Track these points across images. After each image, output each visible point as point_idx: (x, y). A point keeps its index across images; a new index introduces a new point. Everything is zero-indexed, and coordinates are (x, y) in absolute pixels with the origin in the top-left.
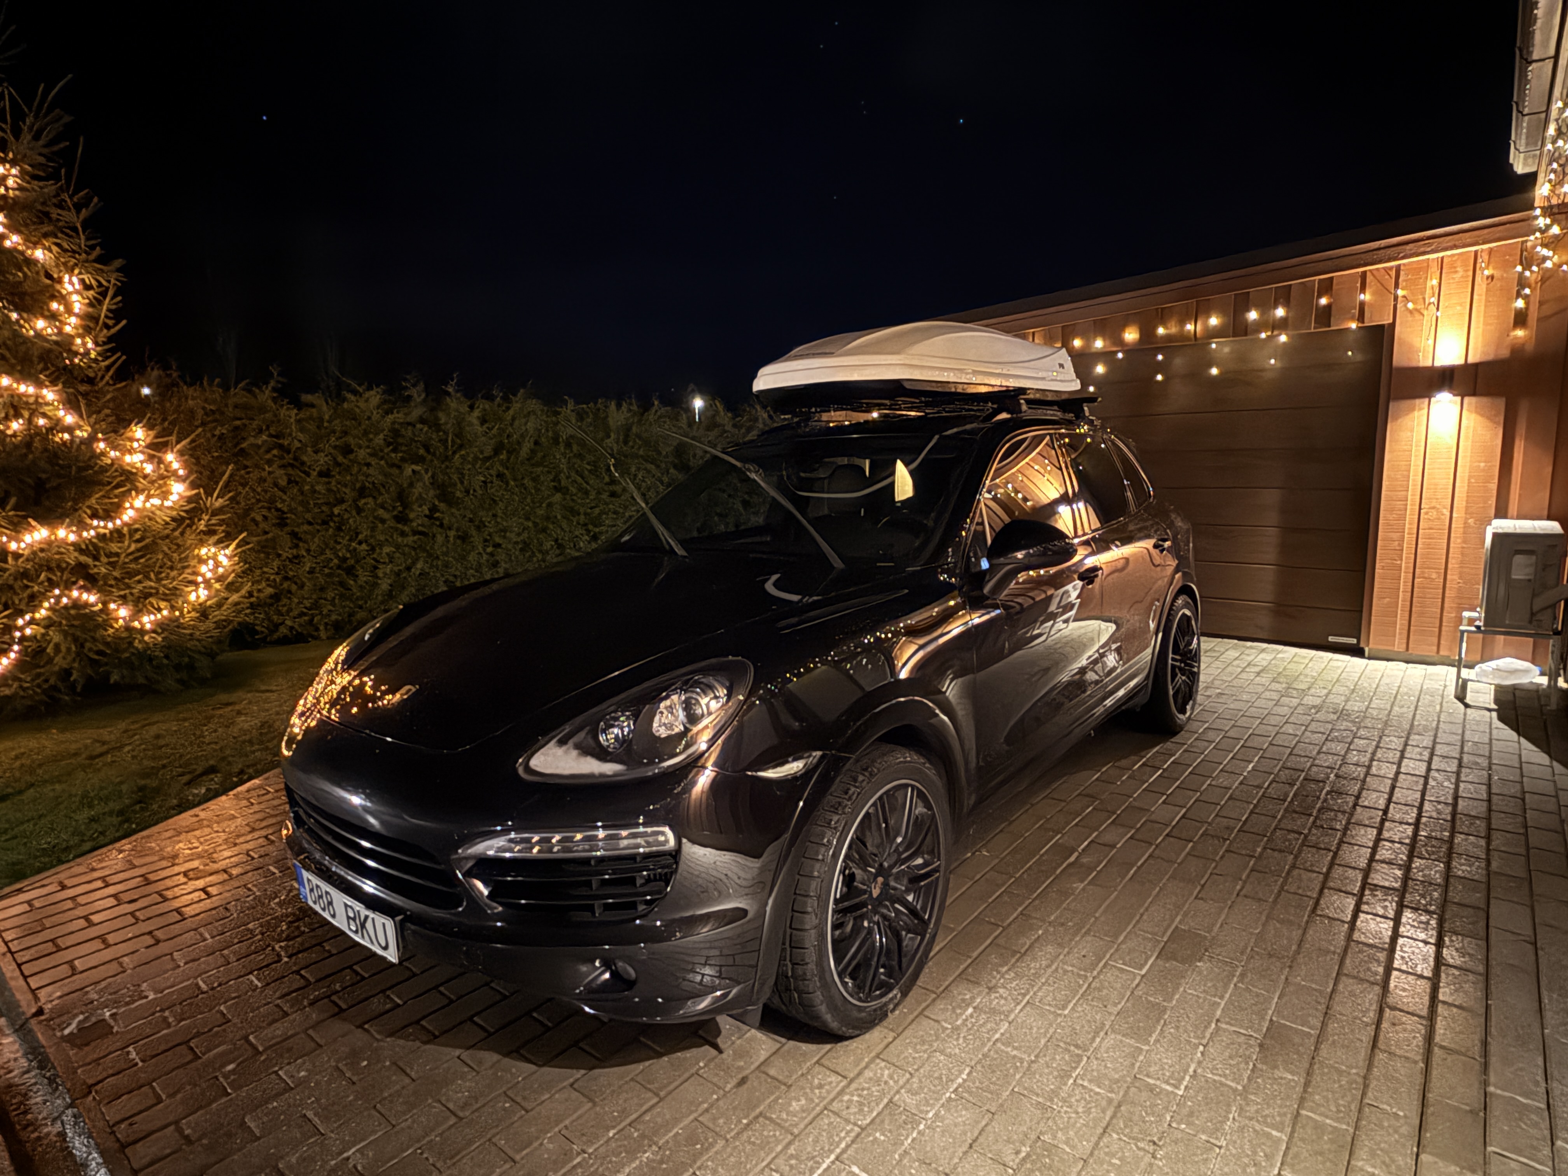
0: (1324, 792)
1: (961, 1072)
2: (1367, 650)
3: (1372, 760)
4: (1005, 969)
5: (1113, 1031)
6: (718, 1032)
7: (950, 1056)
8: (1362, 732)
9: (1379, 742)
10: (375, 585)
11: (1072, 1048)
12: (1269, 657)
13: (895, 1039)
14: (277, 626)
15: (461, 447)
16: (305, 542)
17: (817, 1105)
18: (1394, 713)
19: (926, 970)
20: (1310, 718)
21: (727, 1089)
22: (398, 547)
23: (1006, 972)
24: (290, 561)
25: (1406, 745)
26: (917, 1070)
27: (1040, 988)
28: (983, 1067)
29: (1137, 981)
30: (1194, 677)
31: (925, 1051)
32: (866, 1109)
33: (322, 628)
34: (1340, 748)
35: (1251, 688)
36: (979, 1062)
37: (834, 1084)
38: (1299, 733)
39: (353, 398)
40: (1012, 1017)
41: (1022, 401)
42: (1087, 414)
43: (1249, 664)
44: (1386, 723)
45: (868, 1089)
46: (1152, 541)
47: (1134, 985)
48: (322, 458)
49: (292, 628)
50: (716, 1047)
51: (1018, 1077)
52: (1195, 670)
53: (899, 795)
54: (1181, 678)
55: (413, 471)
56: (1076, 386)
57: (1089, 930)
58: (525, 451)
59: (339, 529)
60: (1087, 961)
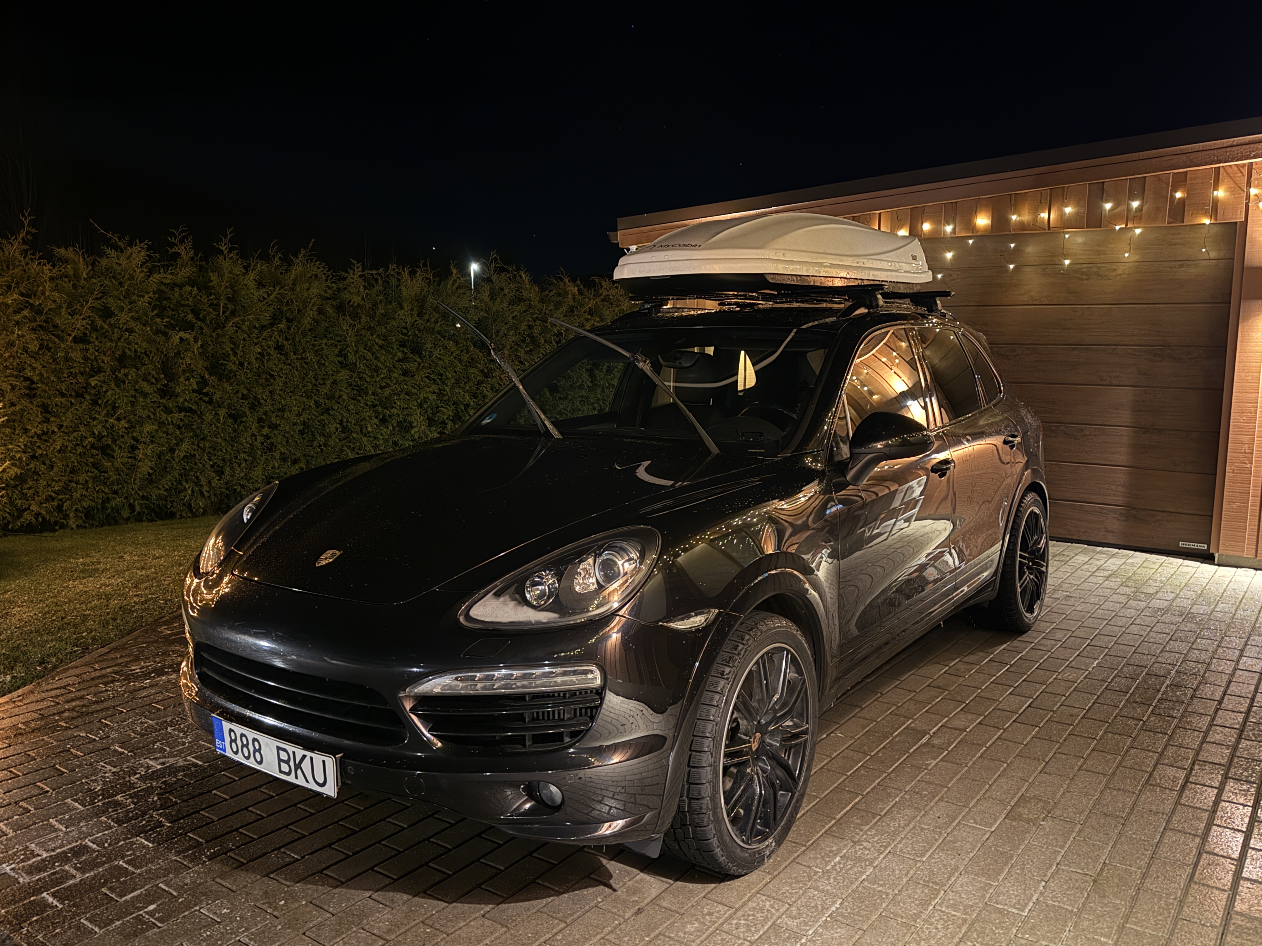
0: (1165, 685)
1: (834, 903)
2: (1216, 555)
3: (1212, 658)
4: (867, 827)
5: (967, 872)
6: (611, 876)
7: (823, 891)
8: (1206, 633)
9: (1221, 642)
10: (133, 468)
11: (931, 884)
12: (1120, 562)
13: (772, 879)
14: (21, 512)
15: (233, 313)
16: (58, 417)
17: (709, 927)
18: (1238, 616)
19: (794, 828)
20: (1156, 620)
21: (626, 917)
22: (161, 424)
23: (868, 830)
24: (39, 437)
25: (1246, 644)
26: (795, 902)
27: (900, 842)
28: (853, 899)
29: (987, 836)
30: (1041, 576)
31: (800, 888)
32: (753, 929)
33: (72, 515)
34: (1184, 647)
35: (1100, 592)
36: (849, 895)
37: (722, 912)
38: (1145, 634)
39: (113, 253)
40: (876, 863)
41: (879, 296)
42: (940, 307)
43: (1098, 569)
44: (1229, 626)
45: (753, 915)
46: (1001, 438)
47: (984, 839)
48: (80, 324)
49: (38, 514)
50: (610, 887)
51: (884, 905)
52: (1044, 569)
53: (776, 658)
54: (1029, 577)
55: (181, 338)
56: (927, 277)
57: (942, 797)
58: (307, 322)
59: (95, 403)
60: (941, 821)
